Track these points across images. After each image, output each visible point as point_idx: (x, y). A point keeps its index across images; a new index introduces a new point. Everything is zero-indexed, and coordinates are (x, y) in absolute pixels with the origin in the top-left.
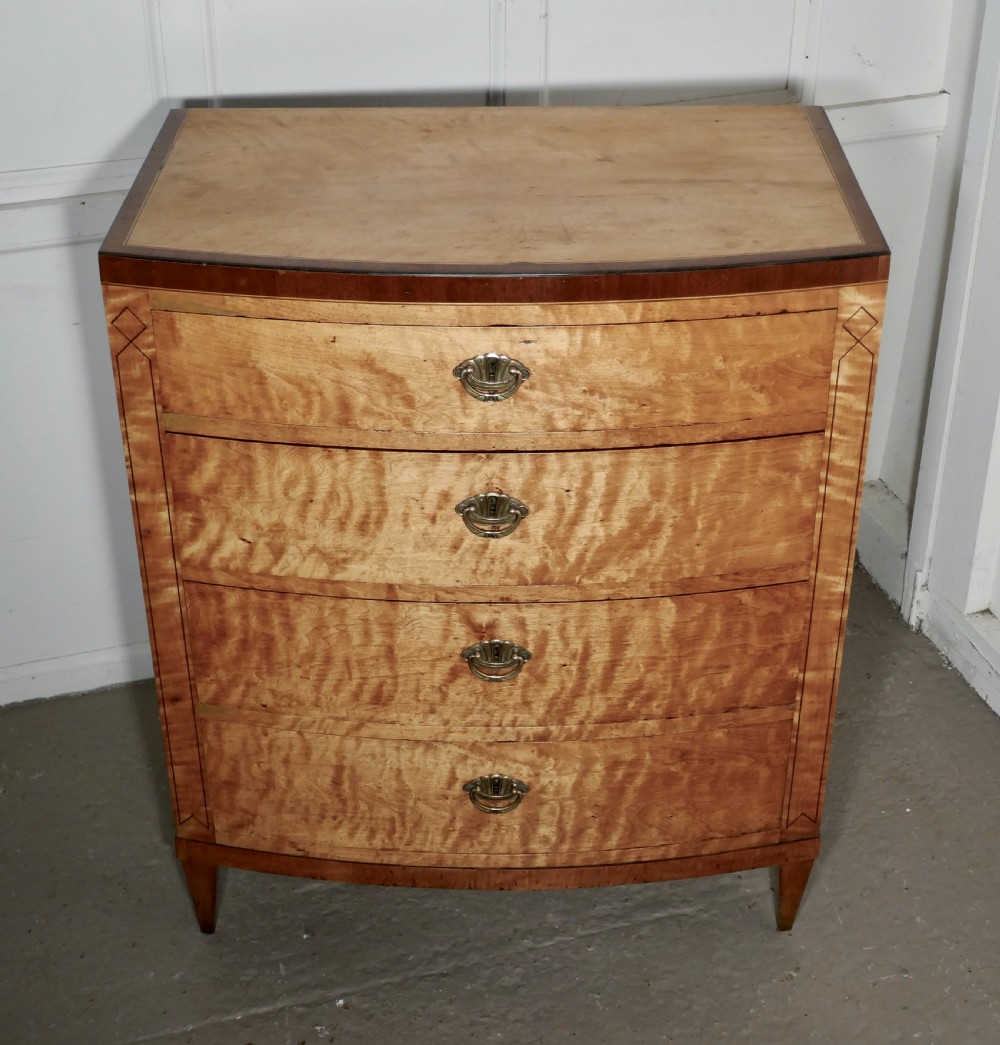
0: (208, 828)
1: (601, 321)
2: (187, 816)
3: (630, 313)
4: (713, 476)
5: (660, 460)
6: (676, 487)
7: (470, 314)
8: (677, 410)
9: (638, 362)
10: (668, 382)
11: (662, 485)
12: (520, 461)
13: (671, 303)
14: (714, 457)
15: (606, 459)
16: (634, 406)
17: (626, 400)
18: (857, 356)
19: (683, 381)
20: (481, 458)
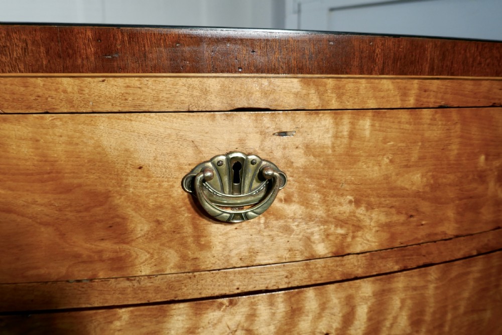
1: (372, 104)
3: (404, 94)
4: (466, 294)
5: (422, 283)
6: (434, 313)
7: (205, 92)
8: (441, 221)
9: (408, 160)
10: (435, 187)
11: (422, 312)
12: (271, 304)
13: (446, 82)
14: (468, 273)
15: (367, 288)
16: (402, 218)
17: (393, 211)
19: (450, 185)
20: (222, 304)
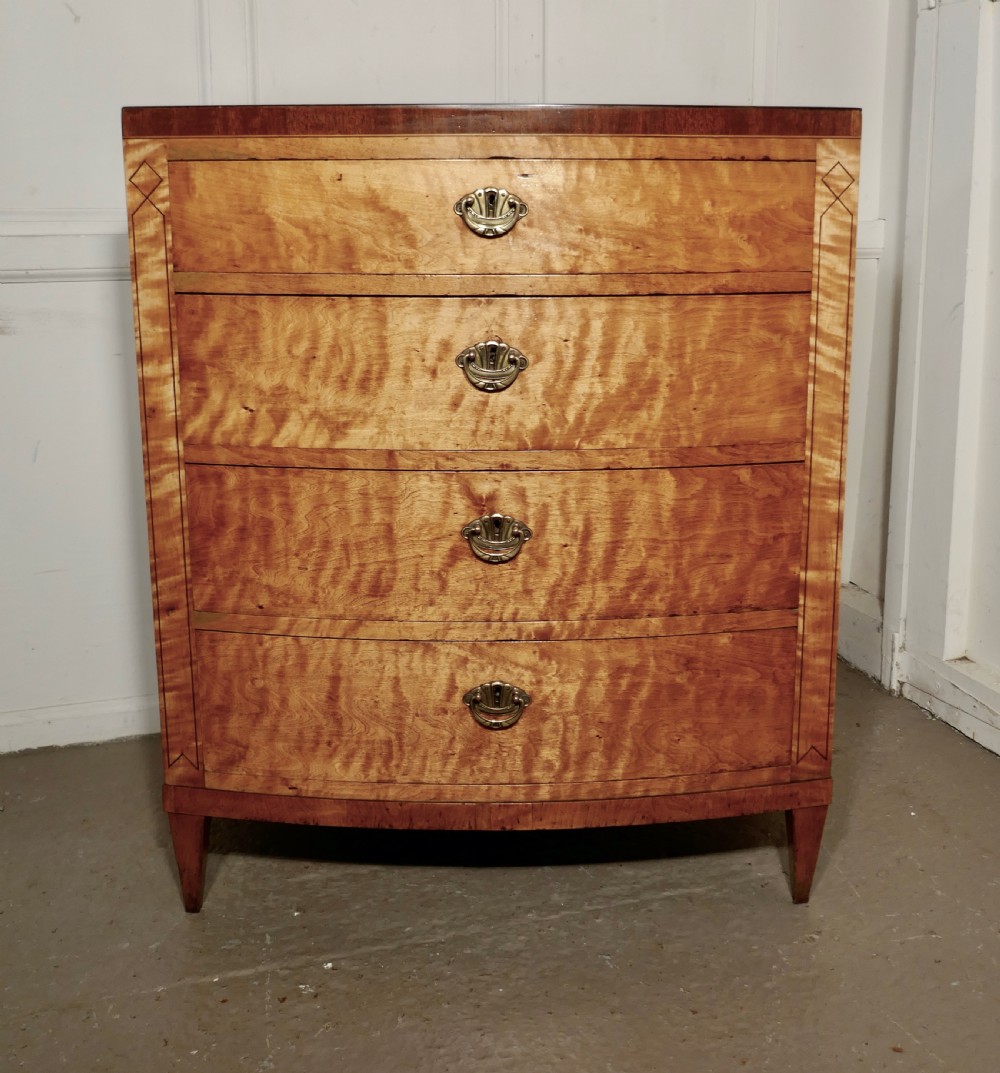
0: (198, 768)
1: (594, 155)
2: (177, 756)
3: (621, 149)
4: (707, 331)
5: (654, 310)
6: (671, 341)
7: (470, 146)
8: (669, 256)
9: (631, 201)
10: (660, 225)
11: (657, 338)
12: (519, 306)
13: (660, 139)
14: (707, 310)
15: (601, 306)
16: (629, 248)
17: (620, 241)
18: (837, 213)
19: (674, 224)
20: (480, 302)
